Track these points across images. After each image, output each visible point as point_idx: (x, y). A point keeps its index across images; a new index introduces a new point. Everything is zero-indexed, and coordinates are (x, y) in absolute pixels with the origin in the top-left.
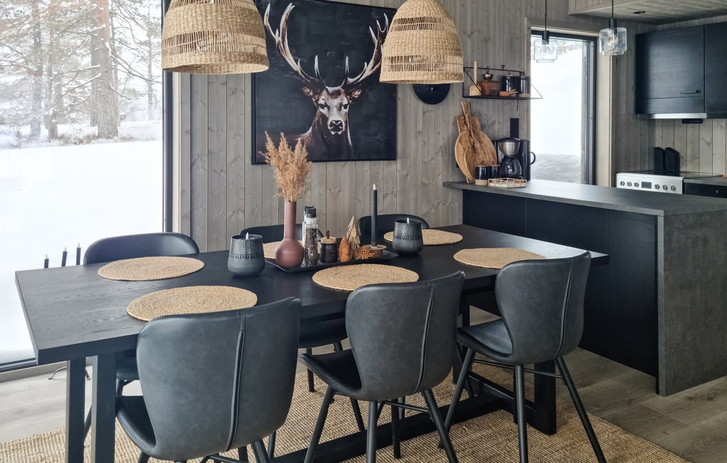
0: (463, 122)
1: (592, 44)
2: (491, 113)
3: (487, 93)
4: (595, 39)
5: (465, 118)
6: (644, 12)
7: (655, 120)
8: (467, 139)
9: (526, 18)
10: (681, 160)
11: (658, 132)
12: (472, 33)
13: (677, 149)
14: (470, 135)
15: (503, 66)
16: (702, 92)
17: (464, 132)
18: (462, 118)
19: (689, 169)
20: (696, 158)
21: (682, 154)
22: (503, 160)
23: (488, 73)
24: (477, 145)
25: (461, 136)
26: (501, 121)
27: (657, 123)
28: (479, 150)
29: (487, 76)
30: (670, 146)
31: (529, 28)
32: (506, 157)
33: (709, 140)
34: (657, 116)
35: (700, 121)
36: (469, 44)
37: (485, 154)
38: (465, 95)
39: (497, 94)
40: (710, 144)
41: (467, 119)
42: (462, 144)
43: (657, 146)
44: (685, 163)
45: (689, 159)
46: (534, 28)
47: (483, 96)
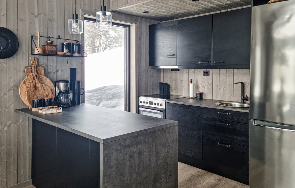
0: (30, 70)
1: (128, 29)
2: (55, 65)
3: (47, 52)
4: (129, 27)
5: (31, 68)
6: (148, 12)
7: (160, 69)
8: (31, 81)
9: (80, 10)
10: (171, 88)
11: (162, 75)
12: (39, 14)
13: (169, 84)
14: (34, 79)
15: (59, 36)
16: (176, 55)
17: (29, 77)
18: (30, 68)
19: (174, 94)
20: (177, 88)
21: (171, 86)
22: (59, 94)
23: (49, 40)
24: (39, 85)
25: (26, 79)
26: (63, 70)
27: (161, 71)
28: (40, 88)
29: (49, 42)
30: (167, 82)
31: (82, 16)
32: (60, 92)
33: (182, 79)
34: (162, 67)
35: (177, 70)
36: (36, 21)
37: (45, 90)
38: (33, 53)
39: (55, 53)
40: (182, 81)
41: (33, 69)
42: (26, 85)
43: (161, 82)
44: (172, 90)
45: (174, 89)
46: (85, 16)
47: (44, 53)
